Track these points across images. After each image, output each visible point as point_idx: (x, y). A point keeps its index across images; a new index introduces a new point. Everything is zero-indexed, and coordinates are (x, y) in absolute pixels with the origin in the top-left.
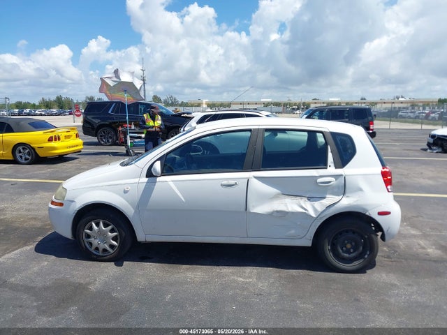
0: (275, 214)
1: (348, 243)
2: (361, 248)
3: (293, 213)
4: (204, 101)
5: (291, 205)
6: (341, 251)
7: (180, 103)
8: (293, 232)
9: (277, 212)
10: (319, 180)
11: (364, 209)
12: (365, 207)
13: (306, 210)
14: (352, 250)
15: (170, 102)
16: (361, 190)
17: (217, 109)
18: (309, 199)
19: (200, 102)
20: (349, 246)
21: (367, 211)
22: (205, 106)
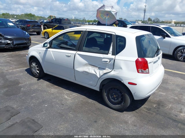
0: (84, 73)
1: (115, 94)
2: (120, 99)
3: (91, 73)
4: (173, 21)
5: (91, 70)
6: (111, 97)
7: (161, 21)
8: (91, 82)
9: (85, 71)
10: (103, 60)
11: (121, 79)
12: (121, 78)
13: (96, 73)
14: (116, 99)
15: (156, 21)
16: (121, 68)
17: (179, 25)
18: (99, 68)
19: (171, 21)
20: (115, 96)
21: (122, 80)
22: (173, 23)
